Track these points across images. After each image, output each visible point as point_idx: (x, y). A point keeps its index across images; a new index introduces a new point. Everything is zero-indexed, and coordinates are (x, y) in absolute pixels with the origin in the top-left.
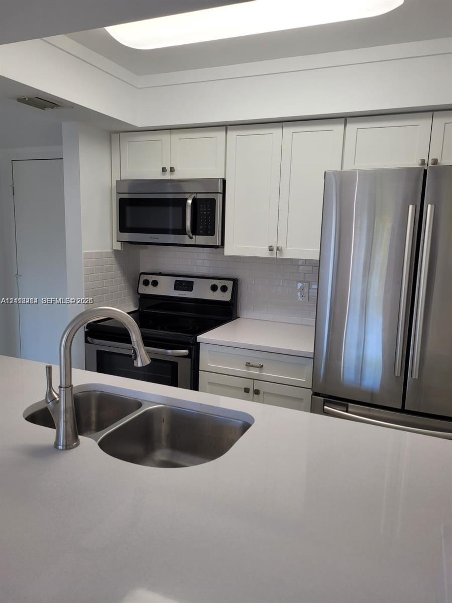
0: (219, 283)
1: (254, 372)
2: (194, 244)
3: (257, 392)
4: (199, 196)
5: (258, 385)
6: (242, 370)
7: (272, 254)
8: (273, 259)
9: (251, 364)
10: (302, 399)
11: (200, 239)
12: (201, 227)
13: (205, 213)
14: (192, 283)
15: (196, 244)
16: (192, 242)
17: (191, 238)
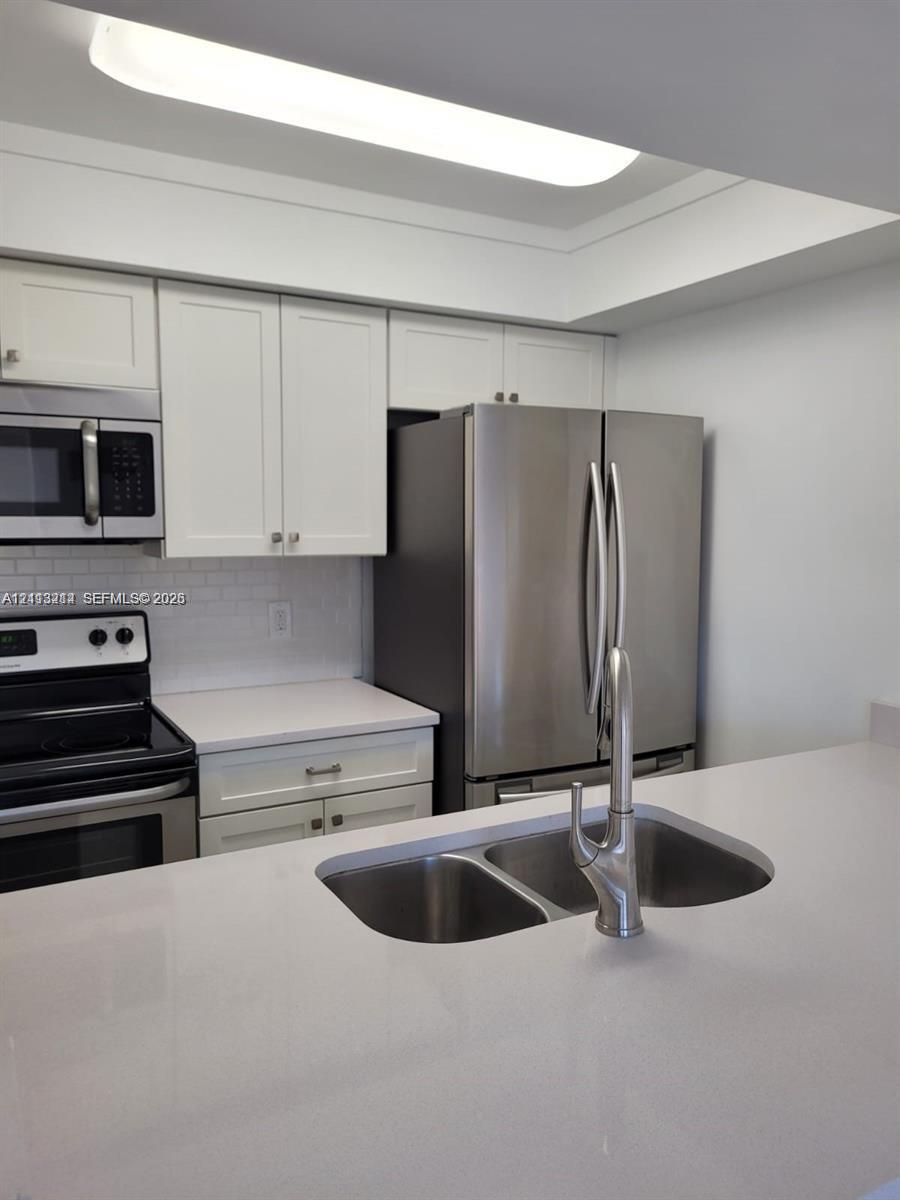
0: (110, 626)
1: (322, 784)
2: (100, 536)
3: (338, 821)
4: (107, 426)
5: (334, 807)
6: (298, 788)
7: (273, 549)
8: (278, 559)
9: (316, 769)
10: (414, 806)
11: (116, 526)
12: (117, 497)
13: (125, 464)
14: (32, 634)
15: (106, 536)
16: (95, 532)
17: (90, 522)
